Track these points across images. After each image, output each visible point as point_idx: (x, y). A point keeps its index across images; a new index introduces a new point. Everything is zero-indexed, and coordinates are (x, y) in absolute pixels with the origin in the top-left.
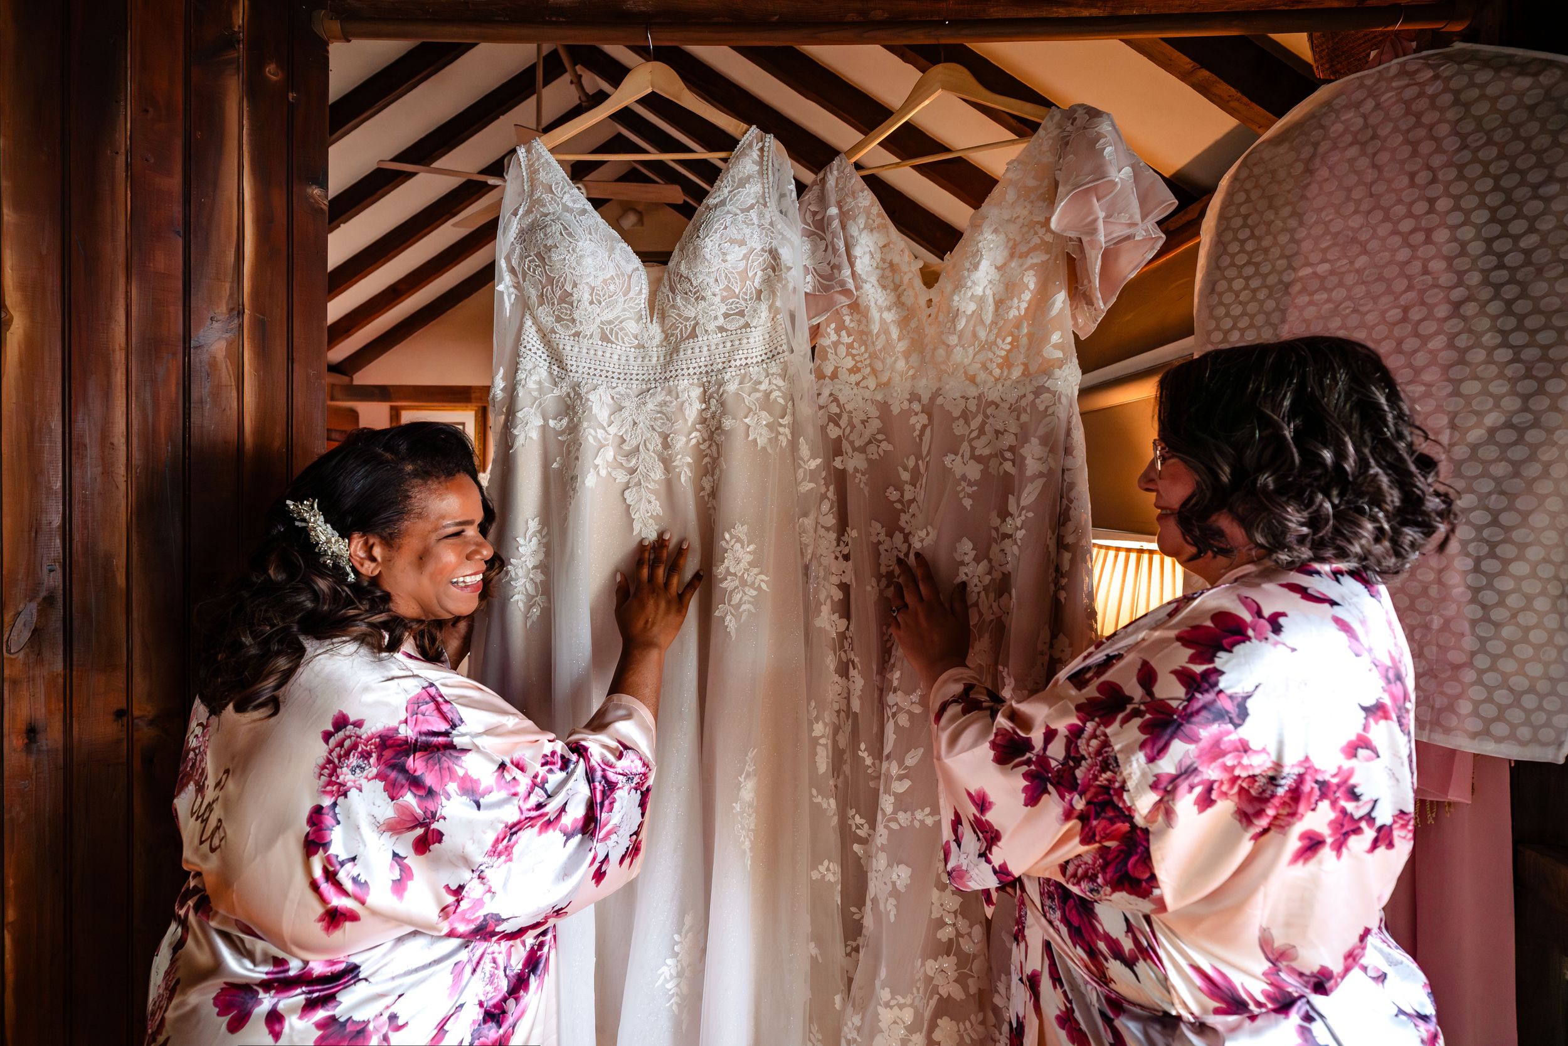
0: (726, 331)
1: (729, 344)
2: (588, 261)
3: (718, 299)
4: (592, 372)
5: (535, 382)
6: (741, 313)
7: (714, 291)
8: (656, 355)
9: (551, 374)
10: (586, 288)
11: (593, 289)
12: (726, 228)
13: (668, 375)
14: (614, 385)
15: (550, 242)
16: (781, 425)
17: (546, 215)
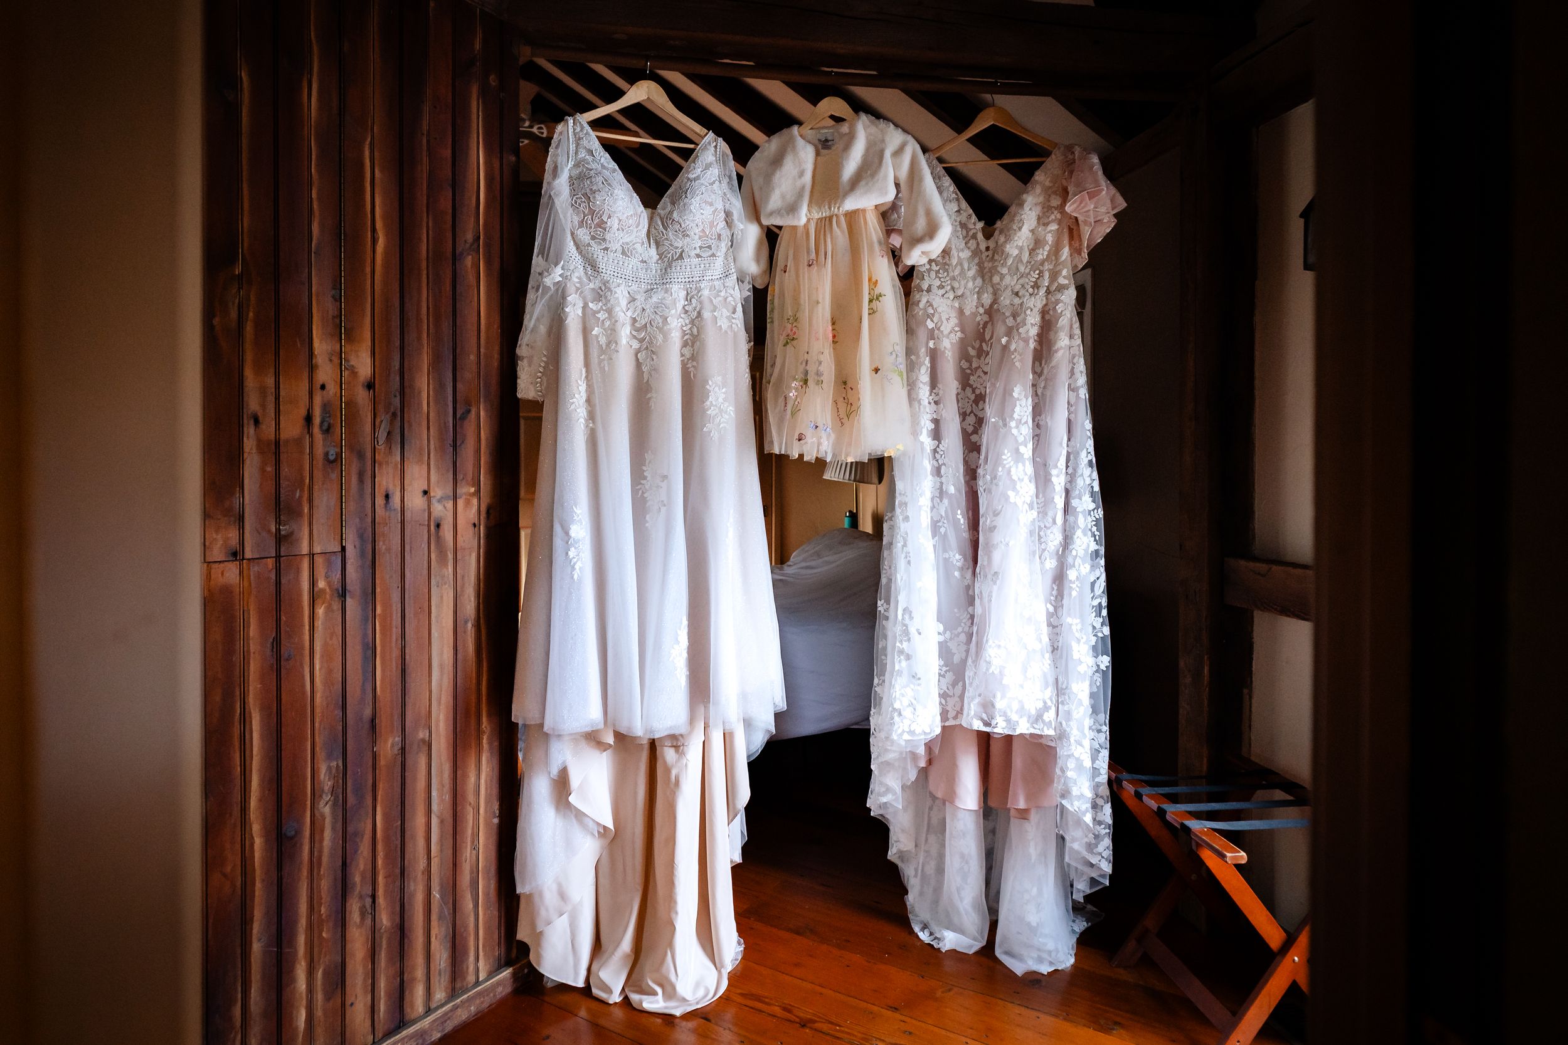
0: (701, 257)
1: (702, 266)
2: (620, 203)
3: (697, 237)
4: (616, 274)
5: (577, 278)
6: (710, 247)
7: (695, 232)
8: (655, 267)
9: (586, 274)
10: (617, 221)
11: (620, 221)
12: (702, 194)
13: (665, 281)
14: (630, 284)
15: (594, 188)
16: (734, 318)
17: (591, 170)
